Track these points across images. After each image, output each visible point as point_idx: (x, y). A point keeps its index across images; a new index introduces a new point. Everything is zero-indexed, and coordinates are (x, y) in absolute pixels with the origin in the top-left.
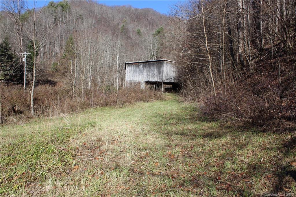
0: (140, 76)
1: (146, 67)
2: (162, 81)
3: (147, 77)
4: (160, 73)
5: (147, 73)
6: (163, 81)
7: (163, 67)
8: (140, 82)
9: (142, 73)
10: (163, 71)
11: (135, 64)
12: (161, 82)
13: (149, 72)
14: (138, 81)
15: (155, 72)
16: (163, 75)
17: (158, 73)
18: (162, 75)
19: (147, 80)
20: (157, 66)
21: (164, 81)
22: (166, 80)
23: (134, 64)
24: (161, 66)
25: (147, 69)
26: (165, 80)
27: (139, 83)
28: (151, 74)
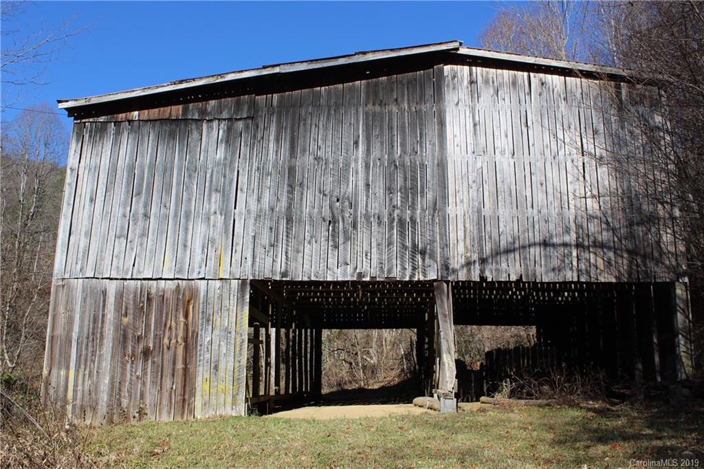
0: (199, 232)
1: (256, 140)
2: (432, 276)
3: (265, 239)
4: (411, 191)
5: (267, 197)
6: (446, 267)
7: (442, 123)
8: (194, 294)
9: (216, 197)
10: (442, 166)
11: (154, 113)
12: (426, 290)
13: (292, 179)
14: (171, 285)
15: (356, 181)
16: (451, 210)
17: (390, 190)
18: (439, 207)
19: (271, 267)
20: (372, 122)
21: (462, 276)
22: (483, 261)
23: (145, 114)
24: (419, 119)
25: (273, 151)
26: (468, 264)
27: (186, 300)
28: (310, 203)
